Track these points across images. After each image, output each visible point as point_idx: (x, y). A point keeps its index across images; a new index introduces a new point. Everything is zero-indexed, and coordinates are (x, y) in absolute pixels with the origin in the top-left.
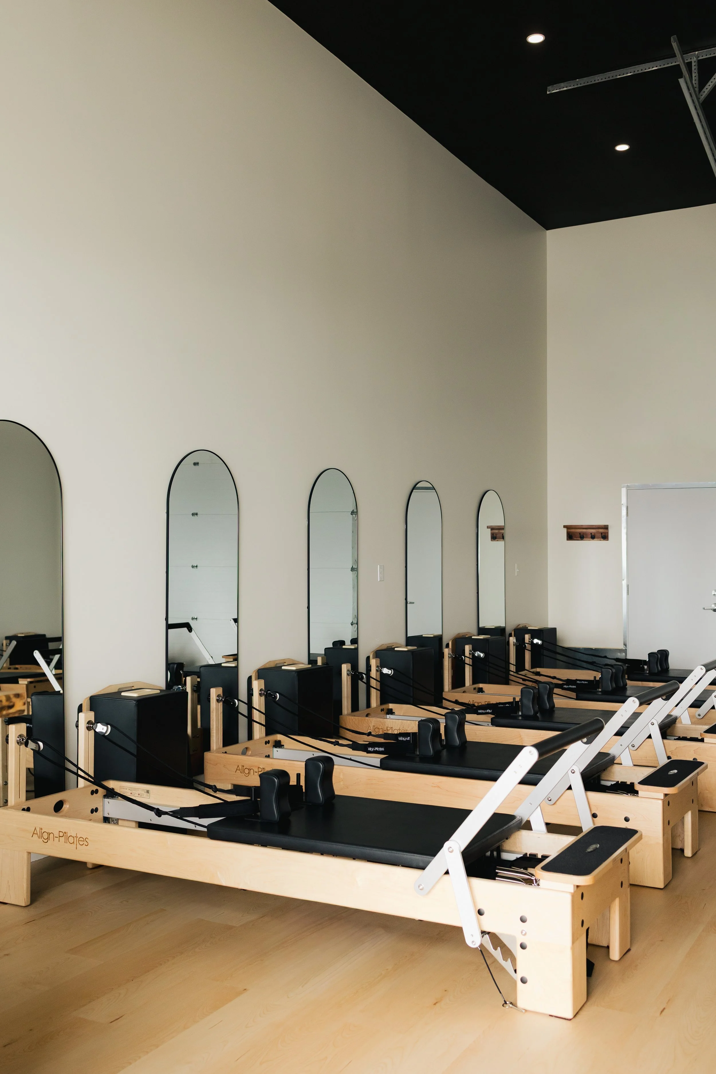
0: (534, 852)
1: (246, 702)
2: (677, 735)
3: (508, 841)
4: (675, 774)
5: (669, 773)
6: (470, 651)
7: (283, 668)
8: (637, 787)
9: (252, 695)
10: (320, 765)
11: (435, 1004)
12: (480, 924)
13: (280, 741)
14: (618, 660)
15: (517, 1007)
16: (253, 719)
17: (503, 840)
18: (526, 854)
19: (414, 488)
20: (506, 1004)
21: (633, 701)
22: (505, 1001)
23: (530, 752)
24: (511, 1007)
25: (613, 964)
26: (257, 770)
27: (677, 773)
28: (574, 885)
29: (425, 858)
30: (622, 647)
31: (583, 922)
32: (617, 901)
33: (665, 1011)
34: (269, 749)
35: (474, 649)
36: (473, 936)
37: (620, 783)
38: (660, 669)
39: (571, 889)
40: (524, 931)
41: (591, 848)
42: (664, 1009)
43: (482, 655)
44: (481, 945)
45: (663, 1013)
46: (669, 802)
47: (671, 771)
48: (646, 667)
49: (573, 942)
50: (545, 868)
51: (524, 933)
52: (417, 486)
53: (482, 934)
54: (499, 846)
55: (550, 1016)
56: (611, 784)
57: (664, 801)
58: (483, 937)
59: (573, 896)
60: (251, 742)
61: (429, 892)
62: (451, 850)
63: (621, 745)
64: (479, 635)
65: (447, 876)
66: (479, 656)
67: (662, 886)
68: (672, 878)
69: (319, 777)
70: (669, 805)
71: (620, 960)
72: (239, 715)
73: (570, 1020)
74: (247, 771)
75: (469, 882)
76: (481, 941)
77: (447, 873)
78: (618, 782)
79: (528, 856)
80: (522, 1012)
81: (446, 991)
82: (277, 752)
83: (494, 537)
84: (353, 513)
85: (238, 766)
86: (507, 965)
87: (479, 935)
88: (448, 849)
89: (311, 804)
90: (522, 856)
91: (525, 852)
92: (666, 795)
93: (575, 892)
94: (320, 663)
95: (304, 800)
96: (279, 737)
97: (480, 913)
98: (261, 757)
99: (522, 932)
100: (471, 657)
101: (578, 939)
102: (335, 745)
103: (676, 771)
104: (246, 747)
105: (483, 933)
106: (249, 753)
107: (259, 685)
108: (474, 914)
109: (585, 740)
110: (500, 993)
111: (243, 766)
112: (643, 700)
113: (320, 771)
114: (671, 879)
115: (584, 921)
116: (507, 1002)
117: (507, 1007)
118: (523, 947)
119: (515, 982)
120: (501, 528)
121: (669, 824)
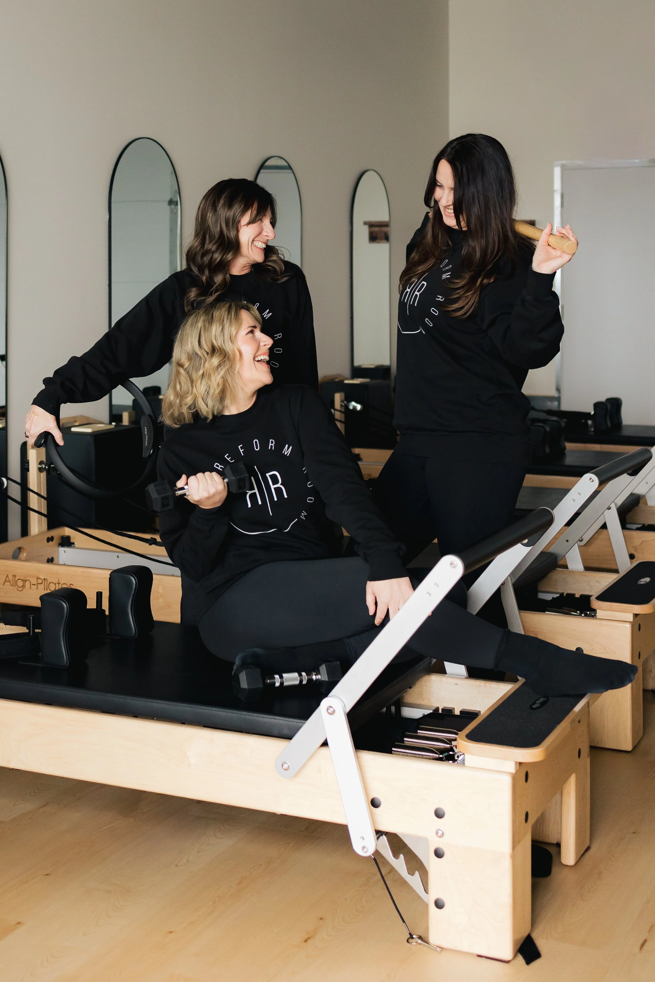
0: (449, 705)
1: (19, 481)
2: (640, 522)
3: (410, 691)
4: (647, 584)
5: (639, 583)
6: (342, 401)
7: (73, 429)
8: (595, 604)
9: (28, 470)
10: (131, 578)
11: (306, 941)
12: (373, 821)
13: (68, 538)
14: (550, 412)
15: (428, 943)
16: (28, 505)
17: (406, 689)
18: (437, 709)
19: (262, 166)
20: (413, 938)
21: (590, 479)
22: (410, 934)
23: (451, 564)
24: (420, 944)
25: (566, 871)
26: (35, 582)
27: (650, 582)
28: (516, 763)
29: (293, 722)
30: (553, 393)
31: (527, 814)
32: (573, 780)
33: (647, 944)
34: (52, 549)
35: (348, 399)
36: (363, 839)
37: (565, 595)
38: (609, 424)
39: (511, 768)
40: (440, 831)
41: (537, 703)
42: (645, 941)
43: (359, 407)
44: (377, 852)
45: (645, 948)
46: (640, 625)
47: (642, 580)
48: (590, 422)
49: (514, 847)
50: (473, 737)
51: (440, 833)
52: (268, 163)
53: (376, 835)
54: (399, 698)
55: (479, 956)
56: (553, 598)
57: (633, 624)
58: (378, 838)
59: (515, 778)
60: (26, 539)
61: (298, 772)
62: (331, 710)
63: (567, 541)
64: (353, 377)
65: (324, 749)
66: (355, 408)
67: (629, 748)
68: (643, 735)
69: (130, 598)
70: (639, 629)
71: (577, 863)
72: (10, 501)
73: (508, 962)
74: (20, 583)
75: (358, 758)
76: (376, 846)
77: (325, 744)
78: (563, 594)
79: (440, 712)
80: (437, 951)
81: (321, 919)
82: (64, 554)
83: (373, 238)
84: (171, 202)
85: (7, 576)
86: (415, 881)
87: (372, 836)
88: (327, 709)
89: (118, 638)
90: (432, 711)
91: (435, 705)
92: (636, 615)
93: (516, 772)
94: (126, 421)
95: (108, 632)
96: (67, 531)
97: (374, 804)
98: (40, 561)
99: (437, 833)
100: (343, 410)
101: (520, 841)
102: (150, 544)
103: (648, 579)
104: (19, 546)
105: (379, 833)
106: (24, 555)
107: (38, 455)
108: (365, 805)
109: (526, 541)
110: (404, 921)
111: (15, 576)
112: (603, 478)
113: (132, 588)
114: (642, 737)
115: (529, 813)
116: (414, 936)
117: (414, 944)
118: (439, 854)
119: (427, 906)
120: (385, 225)
121: (639, 658)
